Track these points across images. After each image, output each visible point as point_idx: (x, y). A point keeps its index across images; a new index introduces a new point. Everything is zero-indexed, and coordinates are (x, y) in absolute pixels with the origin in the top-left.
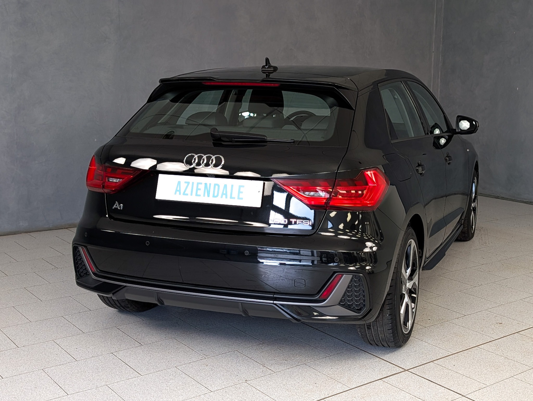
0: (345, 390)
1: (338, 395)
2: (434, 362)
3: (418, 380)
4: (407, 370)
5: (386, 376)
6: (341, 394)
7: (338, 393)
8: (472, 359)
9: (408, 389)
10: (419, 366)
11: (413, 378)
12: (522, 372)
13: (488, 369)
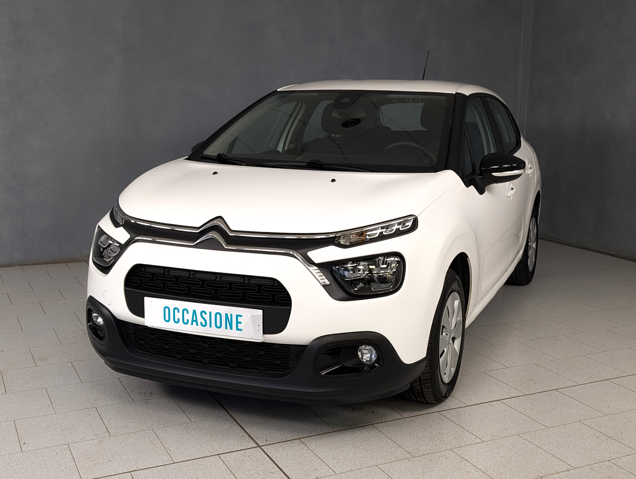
0: (165, 464)
1: (152, 468)
2: (301, 440)
3: (261, 460)
4: (260, 447)
5: (229, 451)
6: (156, 468)
7: (154, 466)
8: (351, 439)
9: (238, 469)
10: (279, 443)
11: (258, 456)
12: (394, 461)
13: (357, 453)
